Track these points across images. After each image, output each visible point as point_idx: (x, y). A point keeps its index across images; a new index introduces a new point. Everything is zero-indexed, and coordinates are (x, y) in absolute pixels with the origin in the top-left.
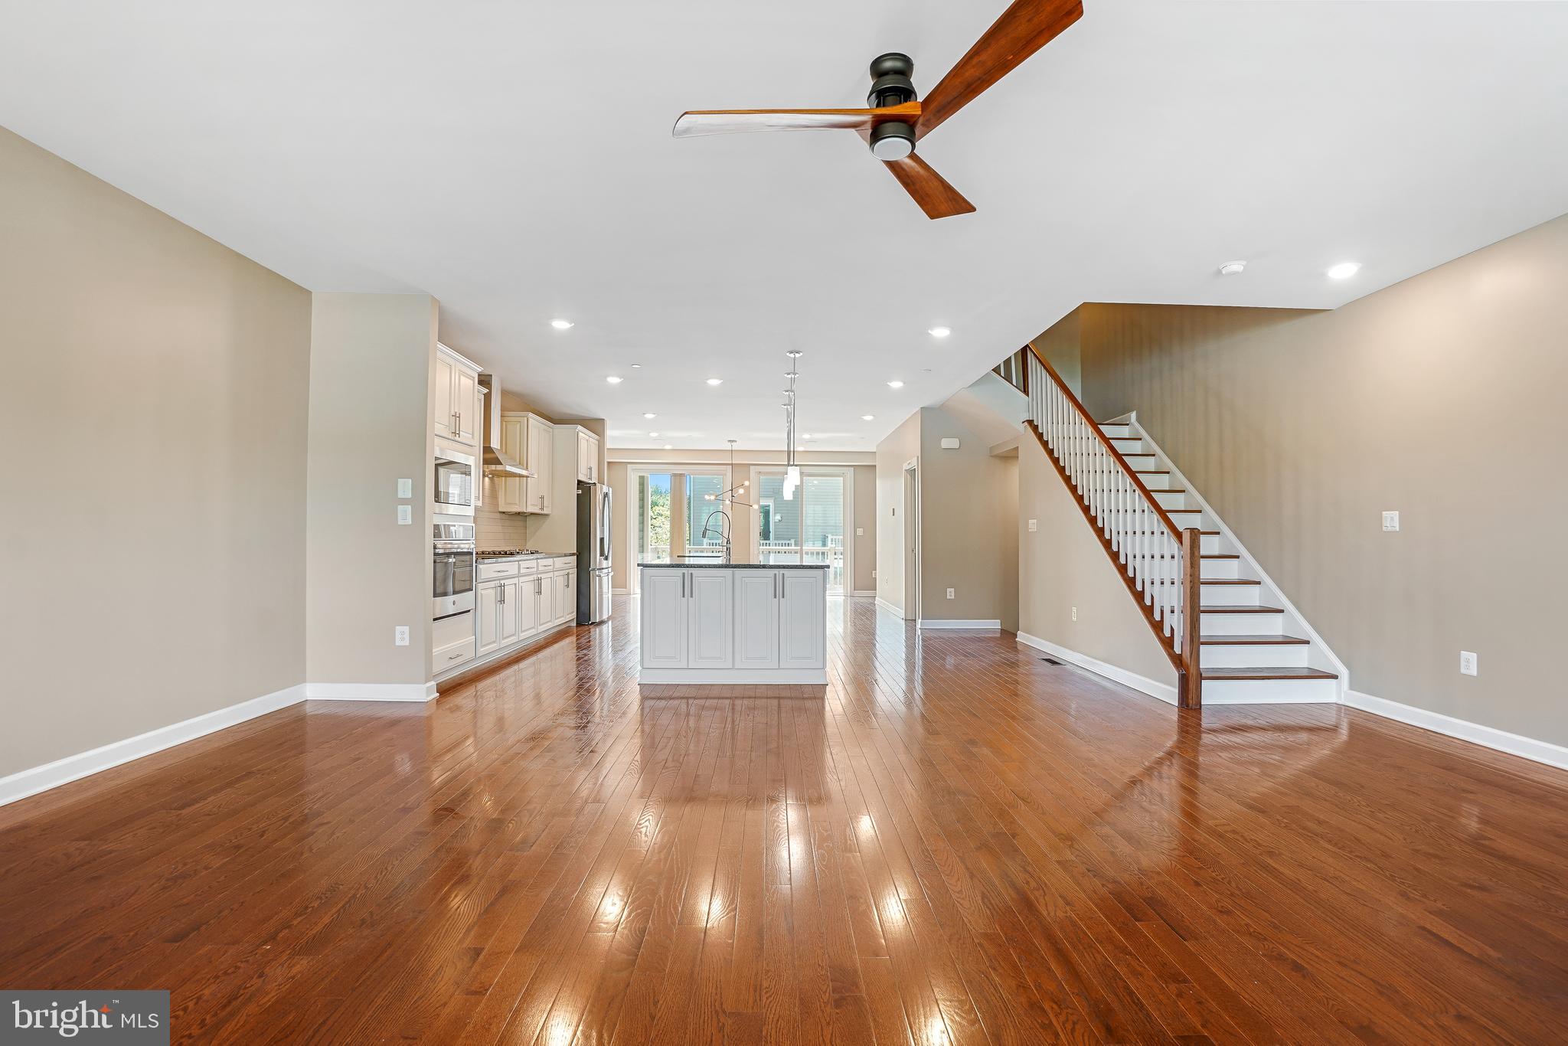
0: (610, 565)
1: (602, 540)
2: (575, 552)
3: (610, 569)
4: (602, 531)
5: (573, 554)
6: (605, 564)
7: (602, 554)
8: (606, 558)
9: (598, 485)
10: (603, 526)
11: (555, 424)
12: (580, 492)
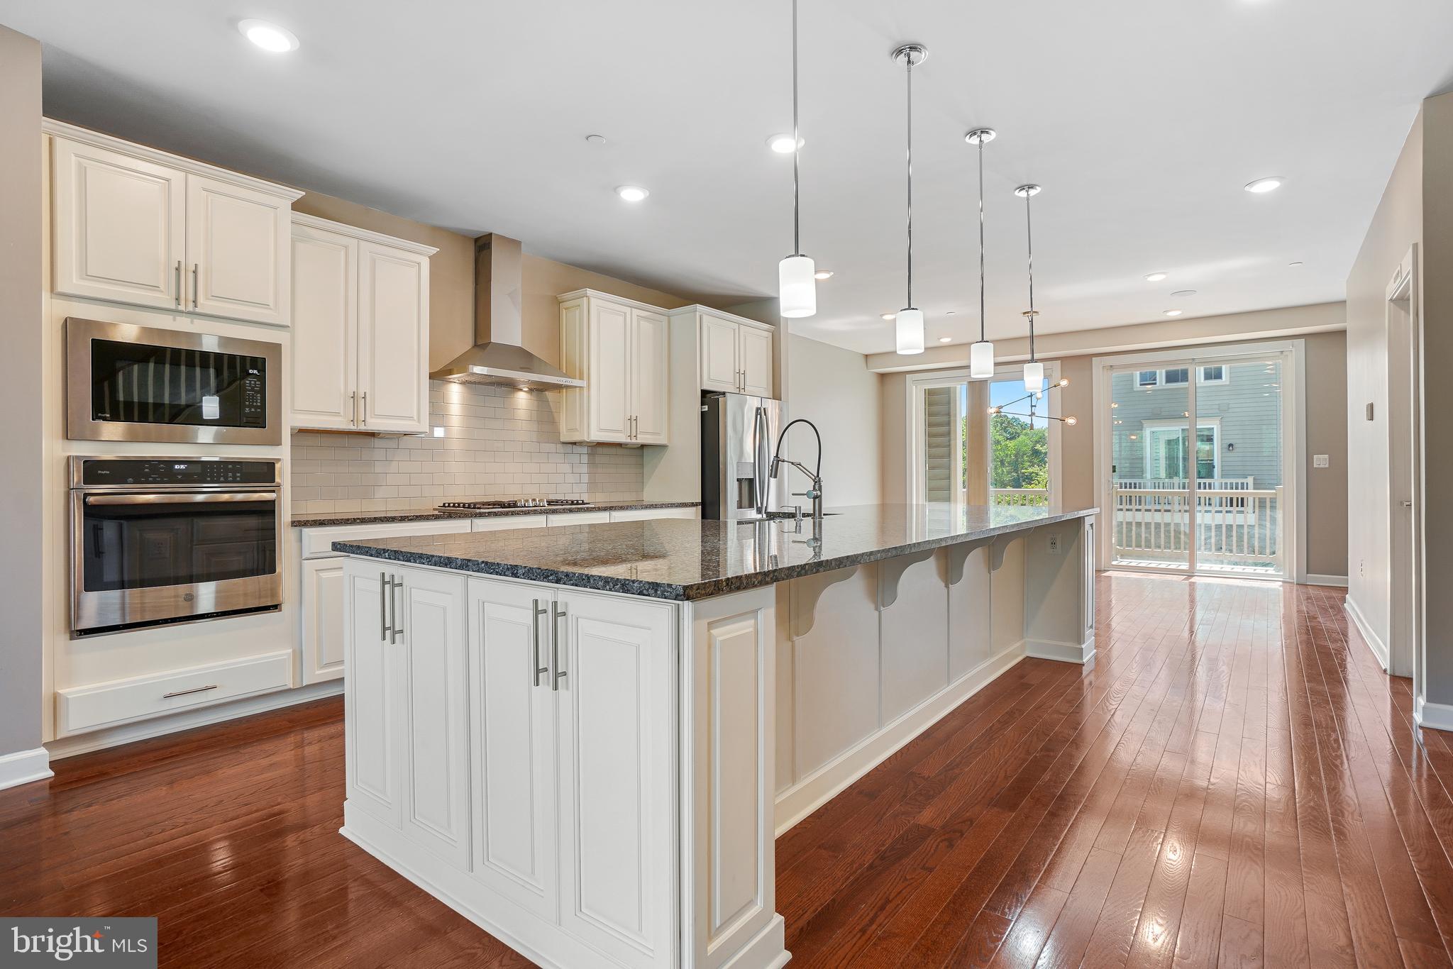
2: (700, 499)
5: (693, 505)
9: (730, 397)
11: (669, 309)
12: (706, 408)
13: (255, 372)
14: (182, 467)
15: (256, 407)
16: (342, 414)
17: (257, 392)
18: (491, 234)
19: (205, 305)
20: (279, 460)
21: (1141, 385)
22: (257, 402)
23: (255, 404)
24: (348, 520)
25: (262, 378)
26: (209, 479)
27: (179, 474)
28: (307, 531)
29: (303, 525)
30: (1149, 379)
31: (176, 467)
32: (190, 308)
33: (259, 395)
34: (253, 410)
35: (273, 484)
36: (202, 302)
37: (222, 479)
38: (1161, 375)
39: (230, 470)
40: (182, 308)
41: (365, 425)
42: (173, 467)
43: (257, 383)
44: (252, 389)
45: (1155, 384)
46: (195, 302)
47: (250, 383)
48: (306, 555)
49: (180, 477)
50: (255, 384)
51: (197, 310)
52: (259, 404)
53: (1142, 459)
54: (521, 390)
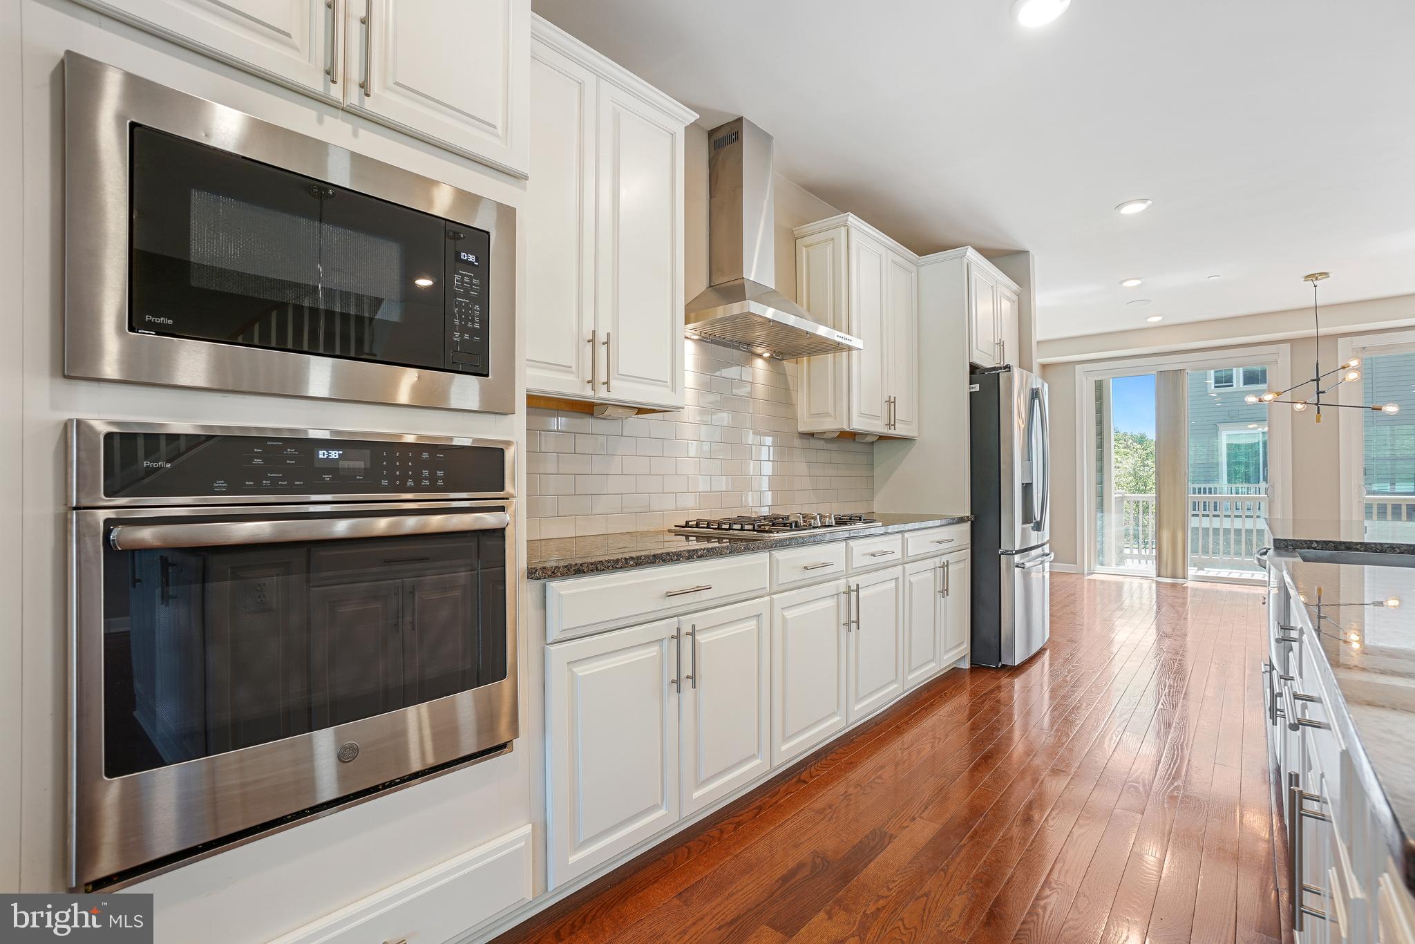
0: (1047, 538)
1: (1027, 488)
2: (968, 514)
3: (1046, 549)
4: (1028, 470)
5: (961, 520)
6: (1034, 538)
7: (1027, 518)
8: (1038, 527)
9: (1016, 372)
10: (1030, 459)
11: (920, 255)
12: (977, 388)
13: (472, 258)
14: (334, 455)
15: (473, 332)
16: (574, 369)
17: (474, 300)
18: (740, 120)
19: (383, 102)
20: (509, 443)
21: (1215, 387)
22: (473, 321)
23: (470, 325)
24: (617, 561)
25: (483, 270)
26: (385, 482)
27: (328, 471)
28: (557, 587)
29: (550, 576)
30: (1224, 380)
31: (322, 454)
32: (354, 98)
33: (477, 307)
34: (466, 337)
35: (501, 494)
36: (376, 91)
37: (410, 483)
38: (1238, 375)
39: (425, 463)
40: (336, 92)
41: (608, 391)
42: (313, 455)
43: (475, 281)
44: (466, 295)
45: (1232, 386)
46: (364, 86)
47: (462, 281)
48: (553, 635)
49: (327, 478)
50: (471, 284)
51: (370, 105)
52: (477, 326)
53: (1217, 464)
54: (760, 356)
